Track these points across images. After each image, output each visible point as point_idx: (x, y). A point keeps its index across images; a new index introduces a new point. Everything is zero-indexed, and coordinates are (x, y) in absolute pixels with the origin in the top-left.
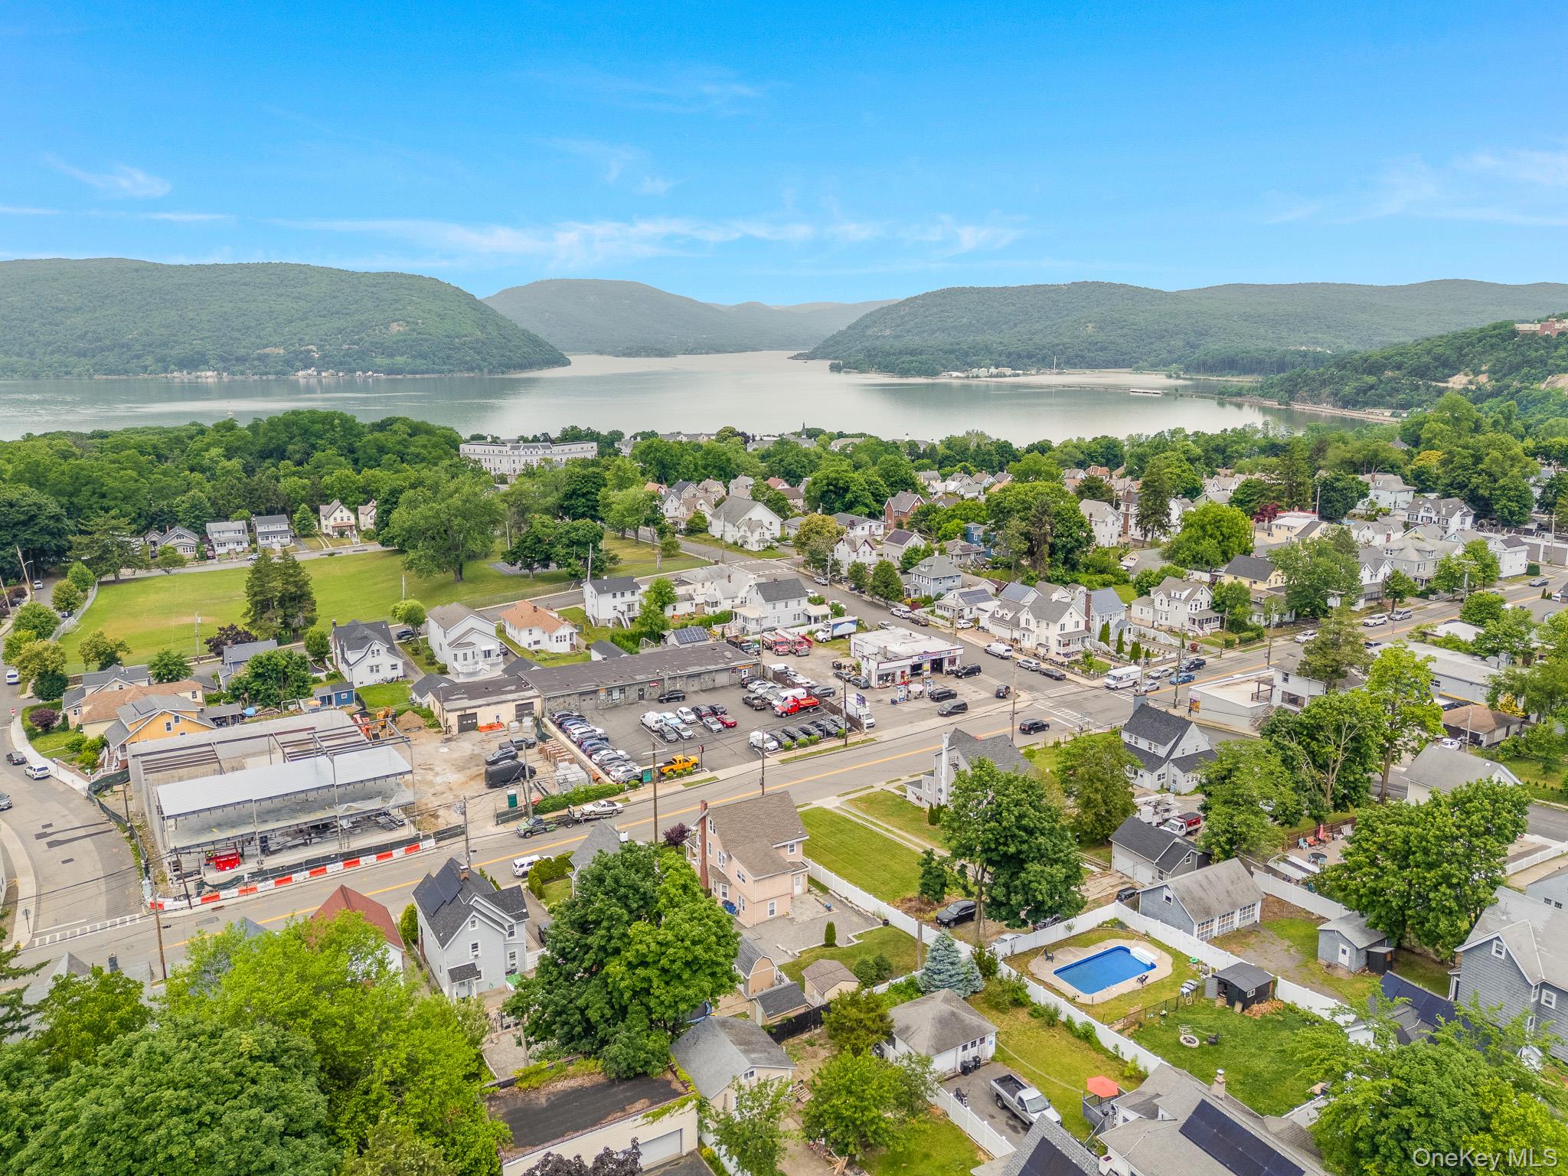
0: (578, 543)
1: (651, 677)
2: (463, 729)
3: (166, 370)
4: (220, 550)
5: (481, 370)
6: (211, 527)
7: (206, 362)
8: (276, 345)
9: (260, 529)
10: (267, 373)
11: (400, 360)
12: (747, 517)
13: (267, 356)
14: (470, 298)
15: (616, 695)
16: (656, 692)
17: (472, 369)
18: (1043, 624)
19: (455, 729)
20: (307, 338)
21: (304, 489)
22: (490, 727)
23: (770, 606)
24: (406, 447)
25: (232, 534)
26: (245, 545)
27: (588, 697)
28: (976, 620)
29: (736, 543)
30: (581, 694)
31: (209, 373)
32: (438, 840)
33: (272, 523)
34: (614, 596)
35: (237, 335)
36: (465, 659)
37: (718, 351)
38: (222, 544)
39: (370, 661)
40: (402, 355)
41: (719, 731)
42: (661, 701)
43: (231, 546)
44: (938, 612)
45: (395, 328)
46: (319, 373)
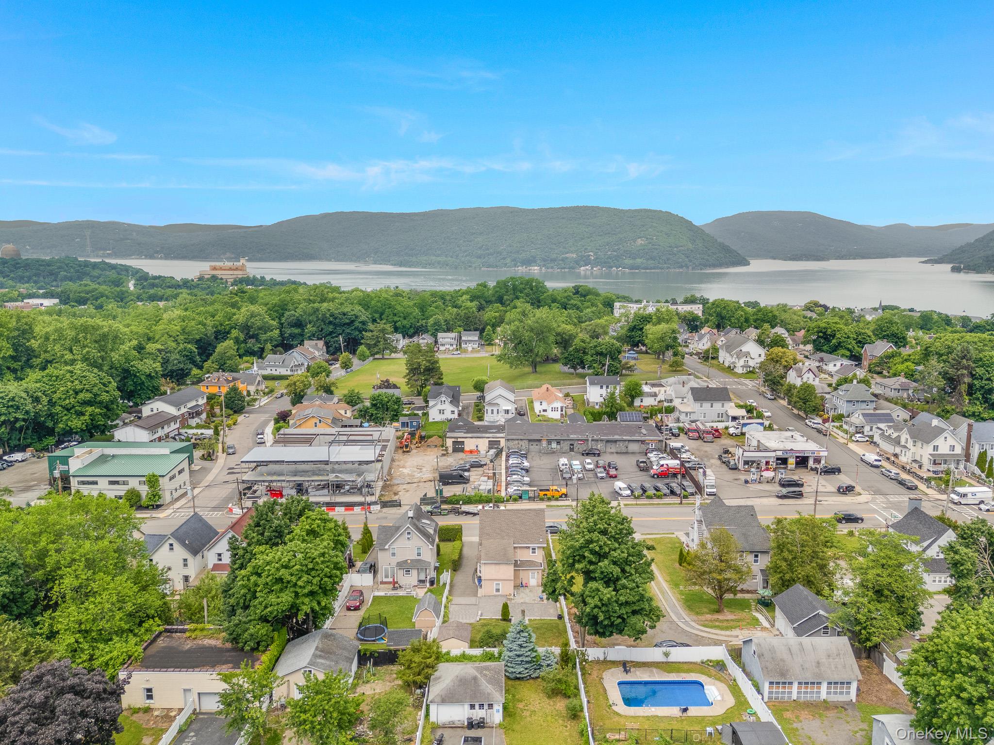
0: (601, 354)
1: (580, 437)
2: (455, 450)
3: (515, 266)
4: (442, 348)
5: (688, 267)
6: (440, 335)
7: (535, 262)
8: (572, 252)
9: (463, 338)
10: (564, 268)
11: (639, 261)
12: (738, 349)
13: (567, 258)
14: (688, 225)
15: (554, 445)
16: (583, 448)
17: (682, 267)
18: (919, 444)
19: (450, 450)
20: (589, 248)
21: (495, 318)
22: (471, 452)
23: (698, 405)
24: (569, 300)
25: (449, 340)
26: (455, 346)
27: (535, 444)
28: (872, 437)
29: (729, 367)
30: (530, 441)
31: (536, 268)
32: (383, 507)
33: (470, 335)
34: (602, 387)
35: (554, 247)
36: (492, 413)
37: (863, 257)
38: (443, 345)
39: (440, 407)
40: (641, 258)
41: (602, 478)
42: (583, 454)
43: (448, 346)
44: (845, 427)
45: (639, 241)
46: (592, 268)
